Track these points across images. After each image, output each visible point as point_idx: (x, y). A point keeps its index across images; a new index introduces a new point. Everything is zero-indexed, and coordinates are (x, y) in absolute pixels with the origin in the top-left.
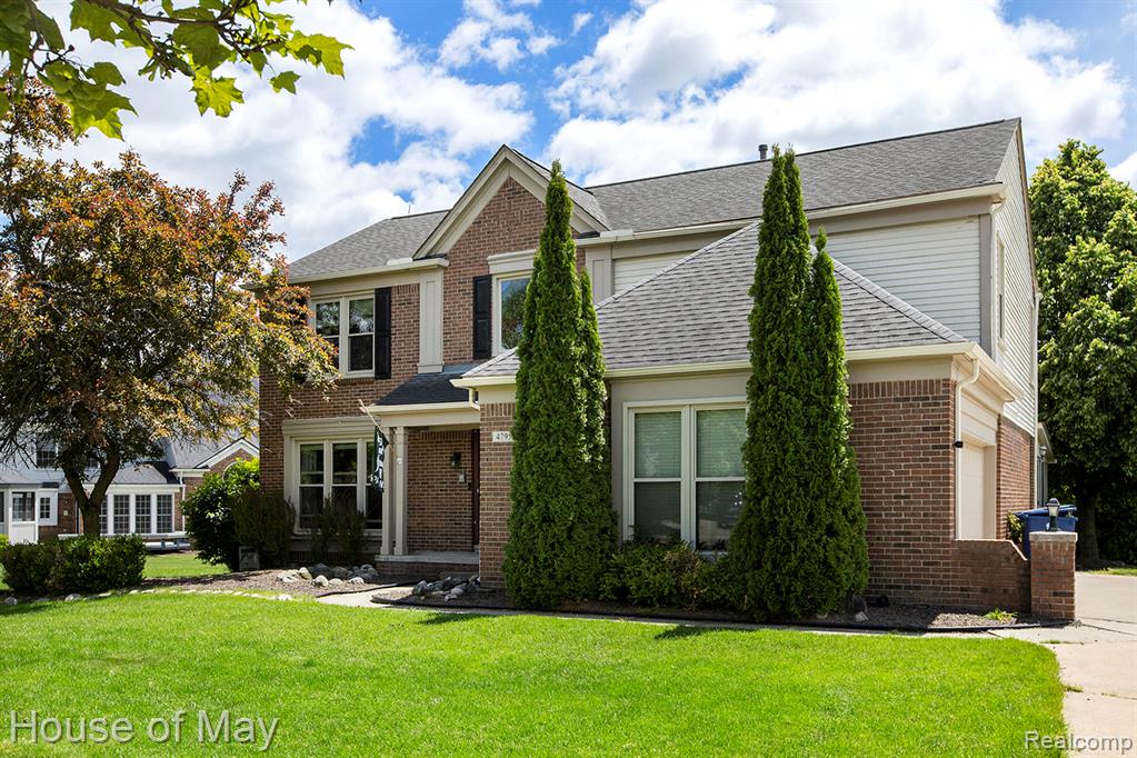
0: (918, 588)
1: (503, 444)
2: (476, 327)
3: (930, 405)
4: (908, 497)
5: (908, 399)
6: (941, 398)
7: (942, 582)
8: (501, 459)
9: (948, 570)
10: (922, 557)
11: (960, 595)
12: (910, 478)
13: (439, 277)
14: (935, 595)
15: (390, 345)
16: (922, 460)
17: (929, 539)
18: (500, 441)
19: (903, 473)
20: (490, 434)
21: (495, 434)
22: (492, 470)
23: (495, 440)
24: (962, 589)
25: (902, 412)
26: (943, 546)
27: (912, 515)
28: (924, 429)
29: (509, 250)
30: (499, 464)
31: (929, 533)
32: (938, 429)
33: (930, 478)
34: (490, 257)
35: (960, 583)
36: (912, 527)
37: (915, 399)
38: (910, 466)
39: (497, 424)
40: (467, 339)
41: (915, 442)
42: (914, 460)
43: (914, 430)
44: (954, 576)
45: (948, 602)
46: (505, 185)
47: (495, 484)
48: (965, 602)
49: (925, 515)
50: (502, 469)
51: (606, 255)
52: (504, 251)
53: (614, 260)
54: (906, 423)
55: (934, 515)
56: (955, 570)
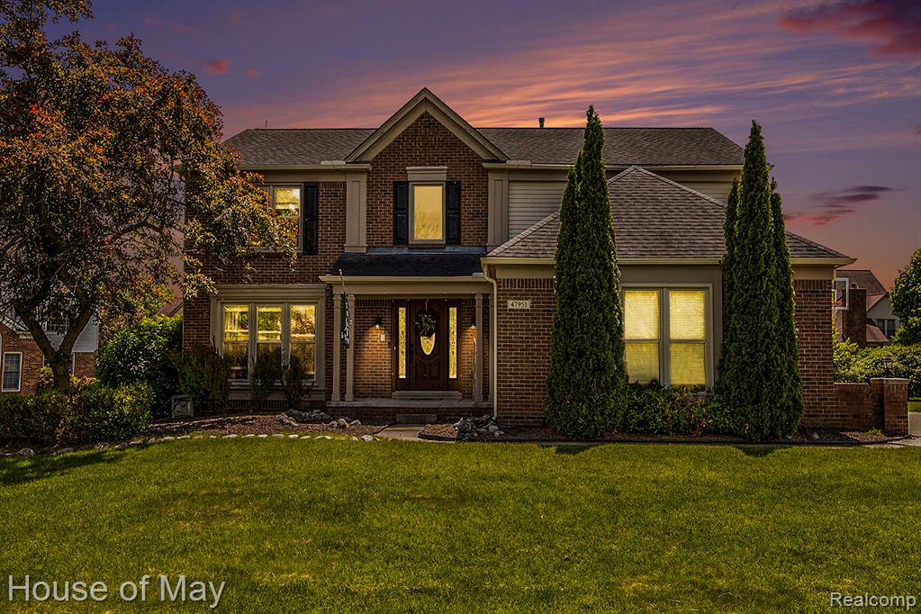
0: (815, 416)
1: (517, 310)
2: (395, 219)
3: (820, 296)
4: (808, 355)
5: (807, 292)
6: (827, 292)
7: (829, 412)
8: (515, 322)
9: (833, 404)
10: (817, 395)
11: (841, 420)
12: (809, 343)
13: (364, 178)
14: (826, 420)
15: (317, 228)
16: (816, 331)
17: (821, 383)
18: (514, 308)
19: (804, 339)
20: (506, 302)
21: (510, 302)
22: (507, 330)
23: (510, 307)
24: (842, 416)
25: (803, 299)
26: (830, 387)
27: (811, 367)
28: (817, 311)
29: (425, 165)
30: (514, 326)
31: (821, 379)
32: (825, 311)
33: (821, 343)
34: (408, 168)
35: (841, 412)
36: (811, 375)
37: (812, 292)
38: (809, 335)
39: (512, 295)
40: (388, 229)
41: (811, 319)
42: (811, 331)
43: (810, 311)
44: (836, 407)
45: (833, 424)
46: (422, 117)
47: (510, 342)
48: (843, 424)
49: (819, 367)
50: (516, 330)
51: (505, 177)
52: (420, 165)
53: (509, 181)
54: (805, 307)
55: (824, 367)
56: (837, 404)
